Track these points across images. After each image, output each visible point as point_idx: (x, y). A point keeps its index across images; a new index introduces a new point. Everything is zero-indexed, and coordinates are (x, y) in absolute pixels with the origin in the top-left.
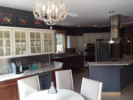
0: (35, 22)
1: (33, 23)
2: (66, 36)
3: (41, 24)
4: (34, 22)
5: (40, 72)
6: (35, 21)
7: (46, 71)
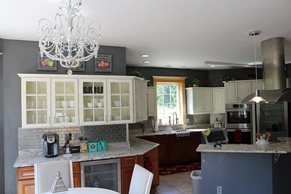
0: (97, 64)
1: (94, 65)
2: (186, 88)
3: (109, 66)
4: (95, 63)
5: (94, 159)
6: (98, 62)
7: (109, 157)
